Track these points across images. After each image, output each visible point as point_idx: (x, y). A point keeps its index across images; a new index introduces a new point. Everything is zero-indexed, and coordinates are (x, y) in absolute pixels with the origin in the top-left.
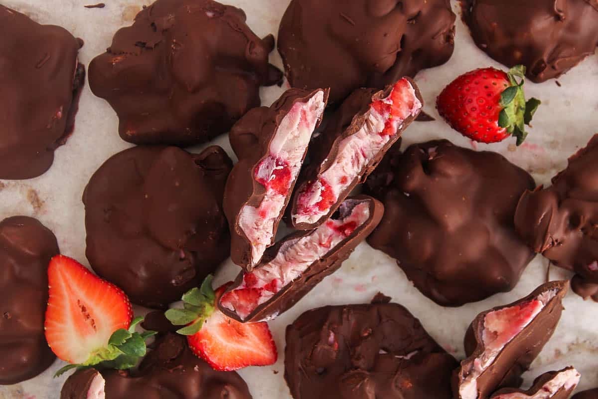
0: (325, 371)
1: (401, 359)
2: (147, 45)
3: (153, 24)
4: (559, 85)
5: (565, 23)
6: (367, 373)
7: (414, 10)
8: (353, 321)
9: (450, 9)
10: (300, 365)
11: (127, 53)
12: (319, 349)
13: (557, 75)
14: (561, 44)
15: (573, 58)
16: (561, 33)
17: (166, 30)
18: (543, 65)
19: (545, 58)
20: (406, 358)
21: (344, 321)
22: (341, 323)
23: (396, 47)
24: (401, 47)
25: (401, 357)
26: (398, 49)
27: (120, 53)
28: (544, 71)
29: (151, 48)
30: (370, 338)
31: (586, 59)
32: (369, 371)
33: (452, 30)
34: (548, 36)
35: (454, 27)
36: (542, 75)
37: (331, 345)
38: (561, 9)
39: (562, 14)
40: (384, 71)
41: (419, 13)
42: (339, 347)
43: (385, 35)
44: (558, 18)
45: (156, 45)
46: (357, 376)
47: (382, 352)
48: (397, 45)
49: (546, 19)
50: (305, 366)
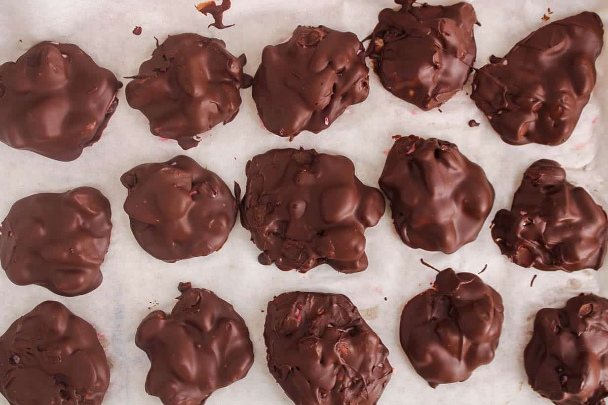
0: (291, 334)
1: (342, 332)
2: (161, 70)
3: (164, 56)
4: (441, 111)
5: (442, 71)
6: (318, 338)
7: (340, 67)
8: (312, 303)
9: (365, 65)
10: (275, 329)
11: (148, 77)
12: (288, 319)
13: (439, 105)
14: (440, 84)
15: (449, 93)
16: (439, 76)
17: (173, 58)
18: (429, 99)
19: (430, 94)
20: (345, 331)
21: (307, 303)
22: (305, 303)
23: (330, 92)
24: (333, 91)
25: (342, 330)
26: (331, 93)
27: (144, 78)
28: (430, 102)
29: (164, 72)
30: (323, 316)
31: (457, 93)
32: (319, 337)
33: (368, 78)
34: (431, 80)
35: (368, 76)
36: (429, 106)
37: (297, 317)
38: (438, 61)
39: (438, 65)
40: (323, 108)
41: (344, 68)
42: (301, 320)
43: (322, 84)
44: (436, 67)
45: (167, 69)
46: (311, 339)
47: (329, 326)
48: (331, 90)
49: (428, 68)
50: (277, 329)
